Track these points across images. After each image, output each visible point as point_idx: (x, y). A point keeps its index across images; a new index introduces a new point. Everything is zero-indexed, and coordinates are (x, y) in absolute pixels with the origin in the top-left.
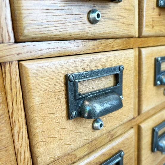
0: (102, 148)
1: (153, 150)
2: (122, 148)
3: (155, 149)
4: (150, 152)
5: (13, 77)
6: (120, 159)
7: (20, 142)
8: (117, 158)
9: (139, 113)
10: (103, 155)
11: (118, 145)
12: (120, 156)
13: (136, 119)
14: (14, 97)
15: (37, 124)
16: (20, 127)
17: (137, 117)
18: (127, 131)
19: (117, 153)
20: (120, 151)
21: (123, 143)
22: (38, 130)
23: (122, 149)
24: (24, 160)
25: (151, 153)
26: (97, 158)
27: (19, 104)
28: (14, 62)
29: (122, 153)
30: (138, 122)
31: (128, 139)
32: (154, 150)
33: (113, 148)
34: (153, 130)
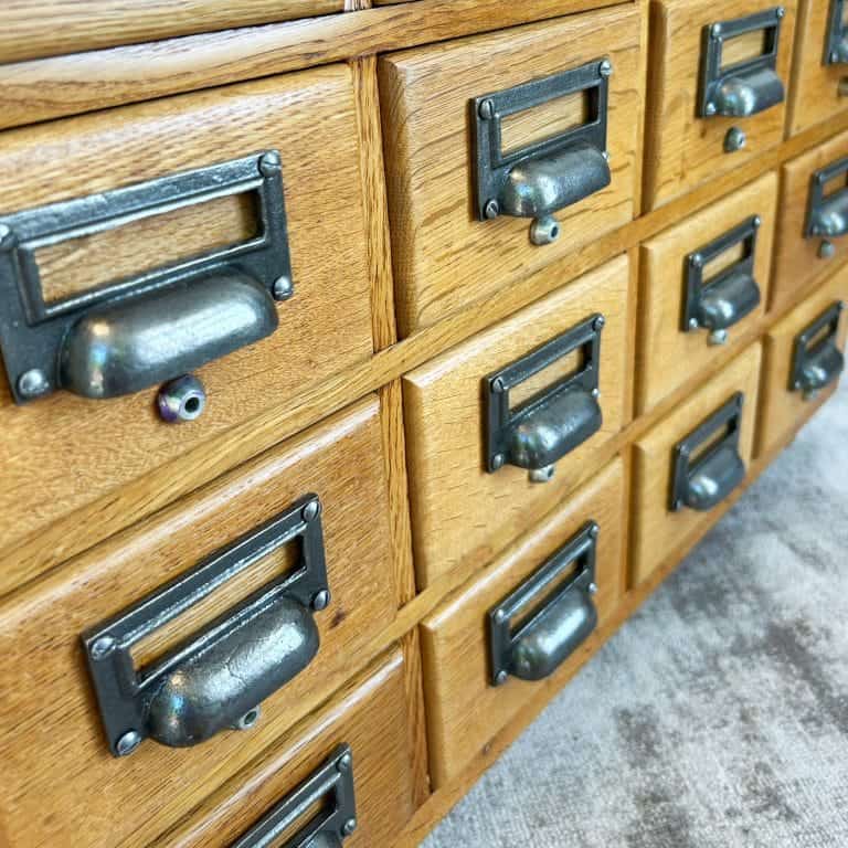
0: (546, 521)
1: (671, 507)
2: (593, 512)
3: (679, 504)
4: (663, 511)
5: (393, 410)
6: (589, 543)
7: (398, 538)
8: (581, 542)
9: (637, 411)
10: (550, 537)
11: (583, 509)
12: (589, 535)
13: (630, 429)
14: (393, 447)
15: (431, 497)
16: (399, 507)
17: (630, 424)
18: (605, 466)
19: (580, 530)
20: (590, 524)
21: (595, 501)
22: (433, 508)
23: (593, 517)
24: (403, 572)
25: (667, 514)
26: (537, 549)
27: (399, 462)
28: (396, 382)
29: (595, 528)
30: (631, 439)
31: (607, 489)
32: (676, 504)
33: (572, 518)
34: (675, 453)
